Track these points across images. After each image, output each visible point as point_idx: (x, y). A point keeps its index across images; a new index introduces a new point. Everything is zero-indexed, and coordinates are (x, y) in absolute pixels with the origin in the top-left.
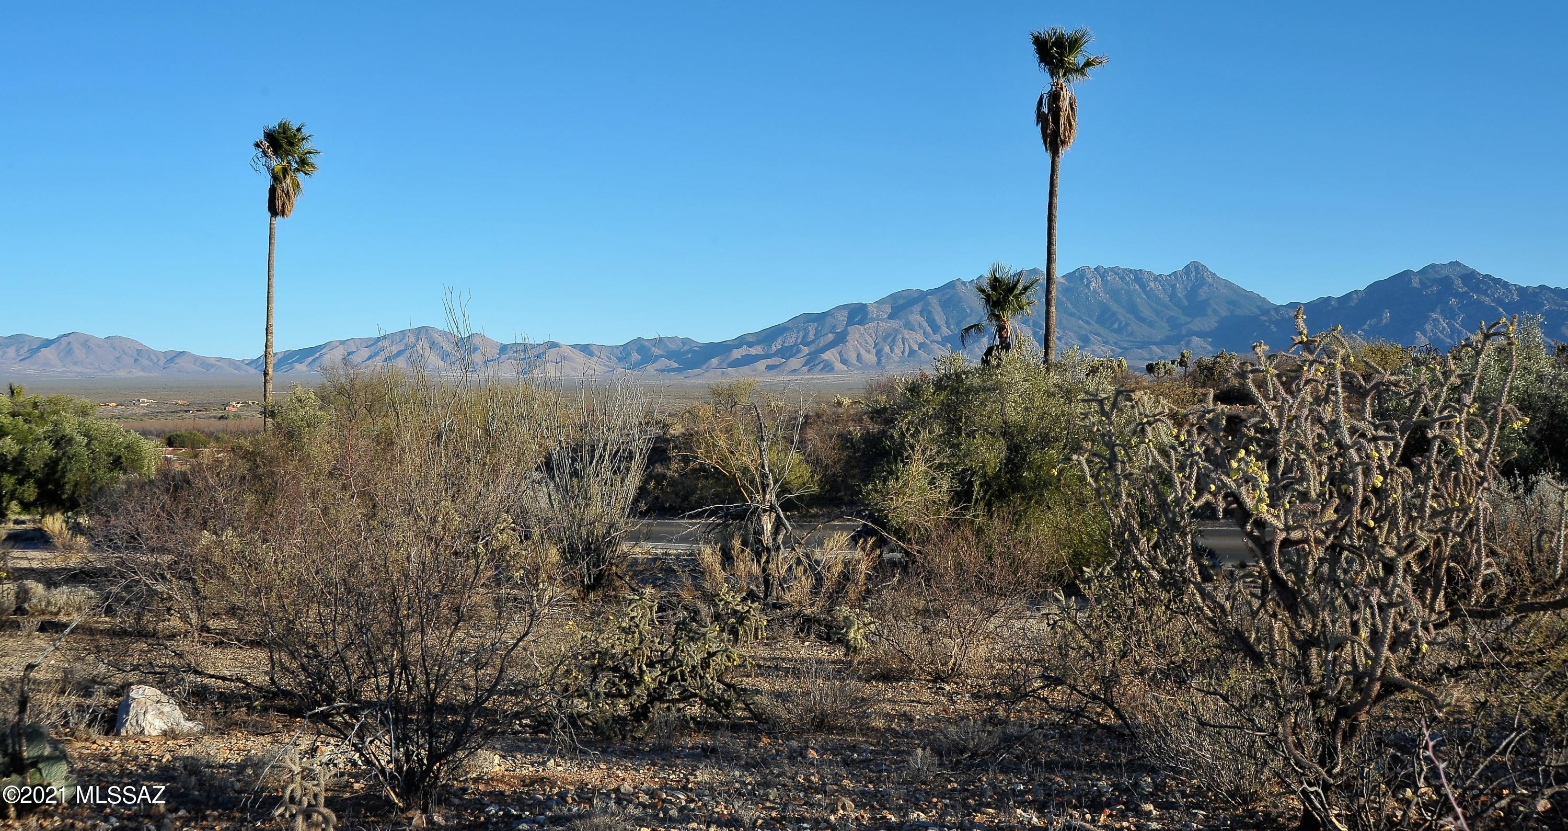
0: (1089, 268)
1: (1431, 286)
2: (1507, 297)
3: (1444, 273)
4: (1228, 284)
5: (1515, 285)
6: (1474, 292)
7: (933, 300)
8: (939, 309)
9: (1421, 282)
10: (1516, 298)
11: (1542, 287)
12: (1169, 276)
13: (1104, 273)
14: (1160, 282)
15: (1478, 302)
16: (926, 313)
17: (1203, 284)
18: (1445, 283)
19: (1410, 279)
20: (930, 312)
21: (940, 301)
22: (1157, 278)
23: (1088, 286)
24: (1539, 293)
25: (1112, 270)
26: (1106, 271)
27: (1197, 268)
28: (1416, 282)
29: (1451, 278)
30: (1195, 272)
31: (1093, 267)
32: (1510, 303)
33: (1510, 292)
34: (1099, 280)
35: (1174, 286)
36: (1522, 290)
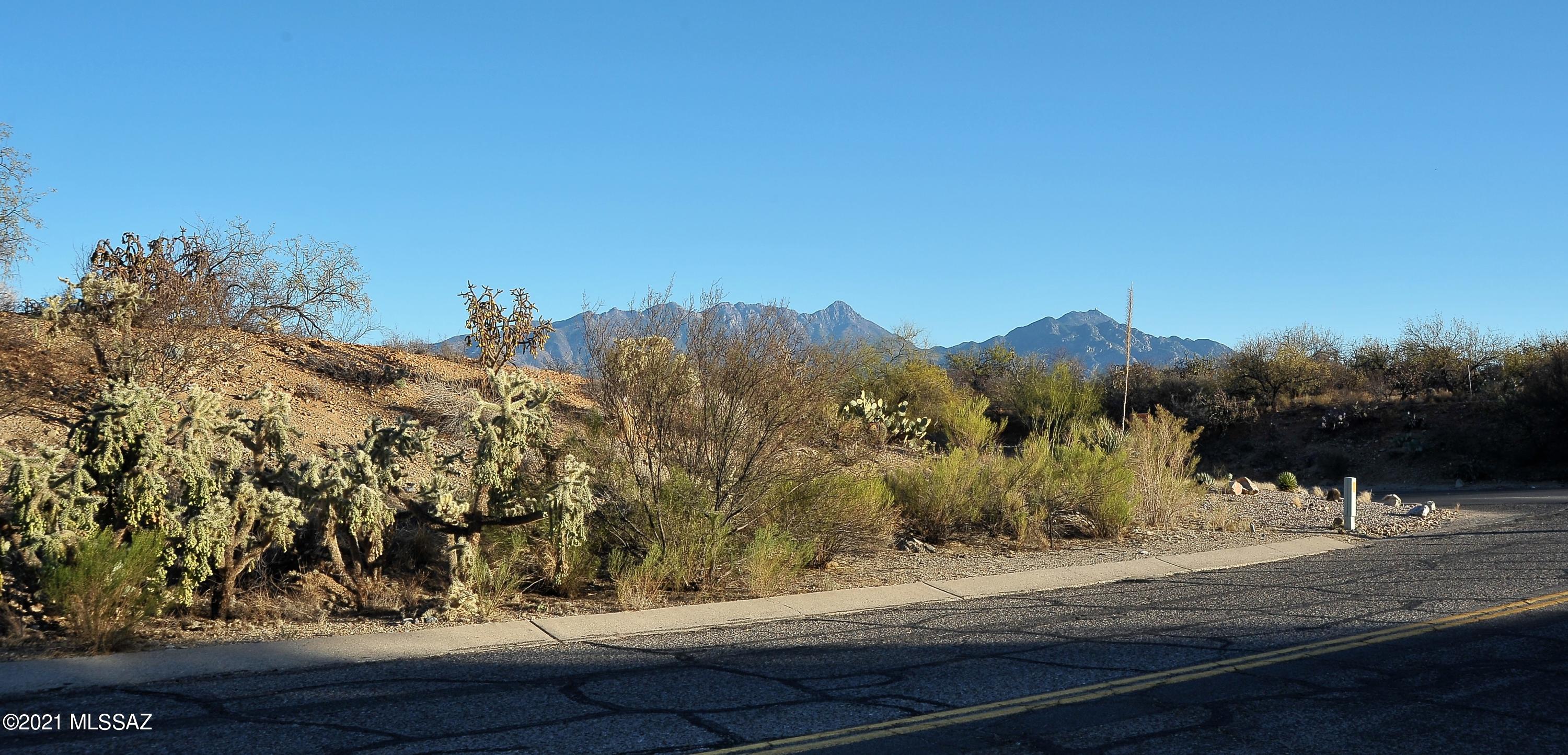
0: (729, 304)
1: (1070, 334)
2: (1141, 347)
3: (1083, 321)
4: (872, 326)
5: (1148, 335)
6: (1110, 341)
7: (560, 334)
8: (566, 344)
9: (1061, 329)
10: (1149, 348)
11: (1174, 338)
12: (813, 315)
13: (745, 310)
14: (802, 321)
15: (1113, 351)
16: (552, 347)
17: (846, 325)
18: (1083, 331)
19: (1050, 326)
20: (556, 346)
21: (567, 334)
22: (800, 317)
23: (727, 322)
24: (1168, 344)
25: (753, 306)
26: (748, 308)
27: (841, 308)
28: (1055, 330)
29: (1089, 327)
30: (839, 311)
31: (733, 303)
32: (1144, 352)
33: (1144, 342)
34: (740, 317)
35: (817, 326)
36: (1154, 341)
